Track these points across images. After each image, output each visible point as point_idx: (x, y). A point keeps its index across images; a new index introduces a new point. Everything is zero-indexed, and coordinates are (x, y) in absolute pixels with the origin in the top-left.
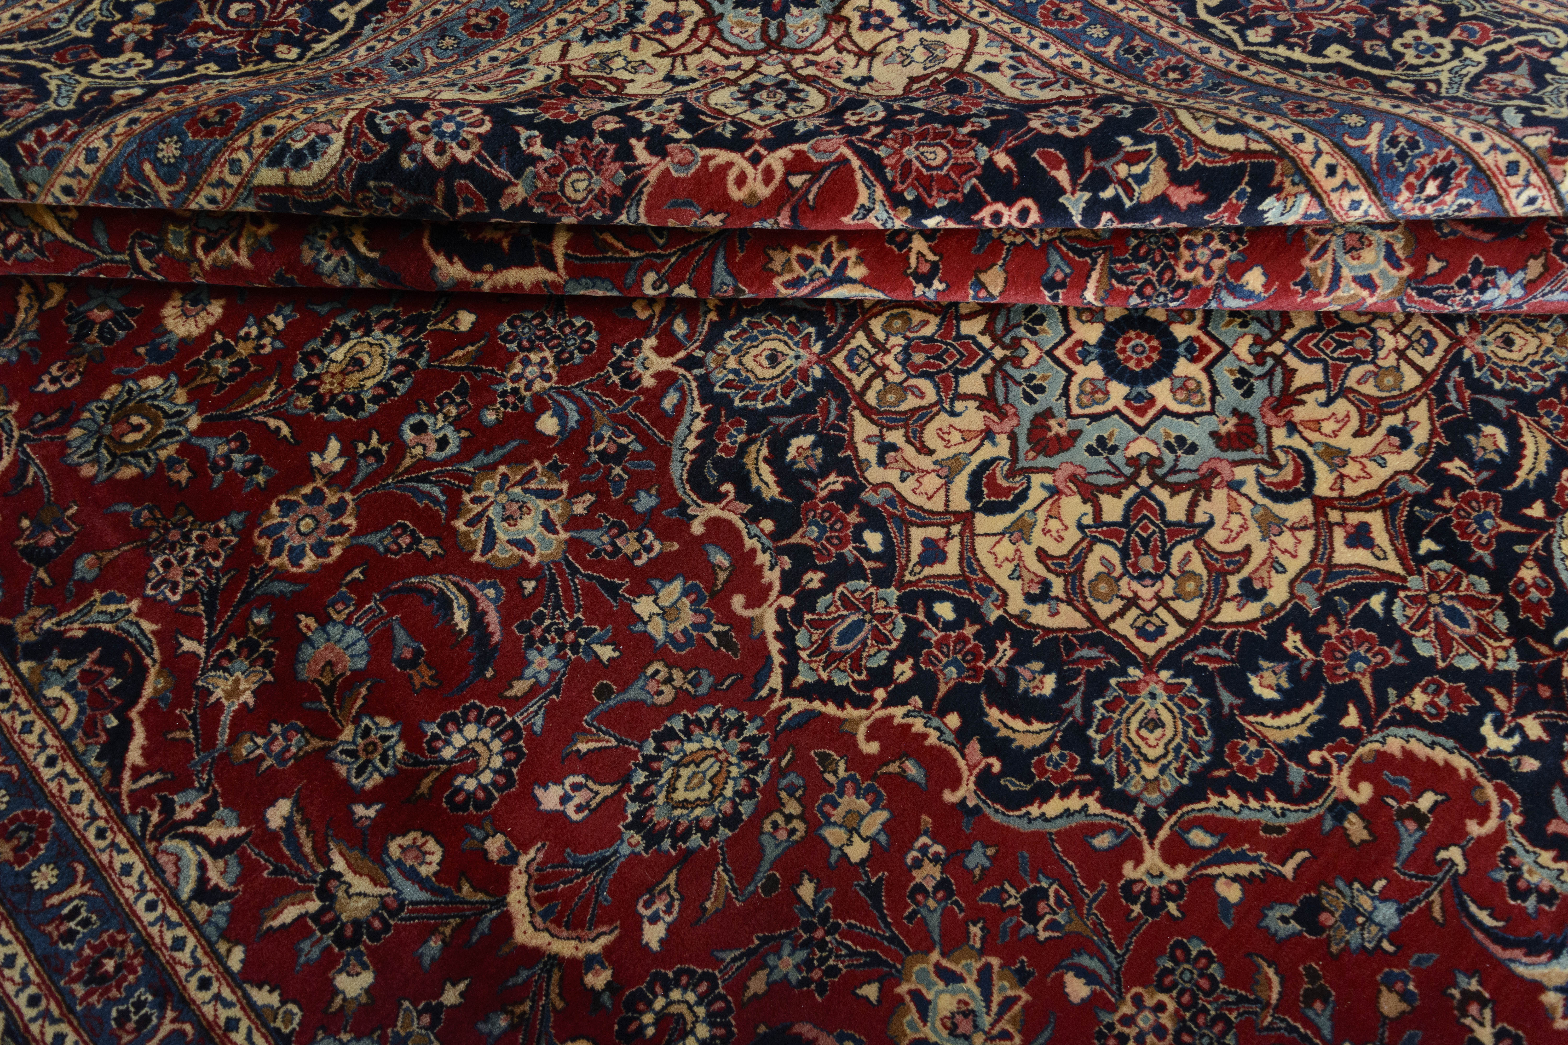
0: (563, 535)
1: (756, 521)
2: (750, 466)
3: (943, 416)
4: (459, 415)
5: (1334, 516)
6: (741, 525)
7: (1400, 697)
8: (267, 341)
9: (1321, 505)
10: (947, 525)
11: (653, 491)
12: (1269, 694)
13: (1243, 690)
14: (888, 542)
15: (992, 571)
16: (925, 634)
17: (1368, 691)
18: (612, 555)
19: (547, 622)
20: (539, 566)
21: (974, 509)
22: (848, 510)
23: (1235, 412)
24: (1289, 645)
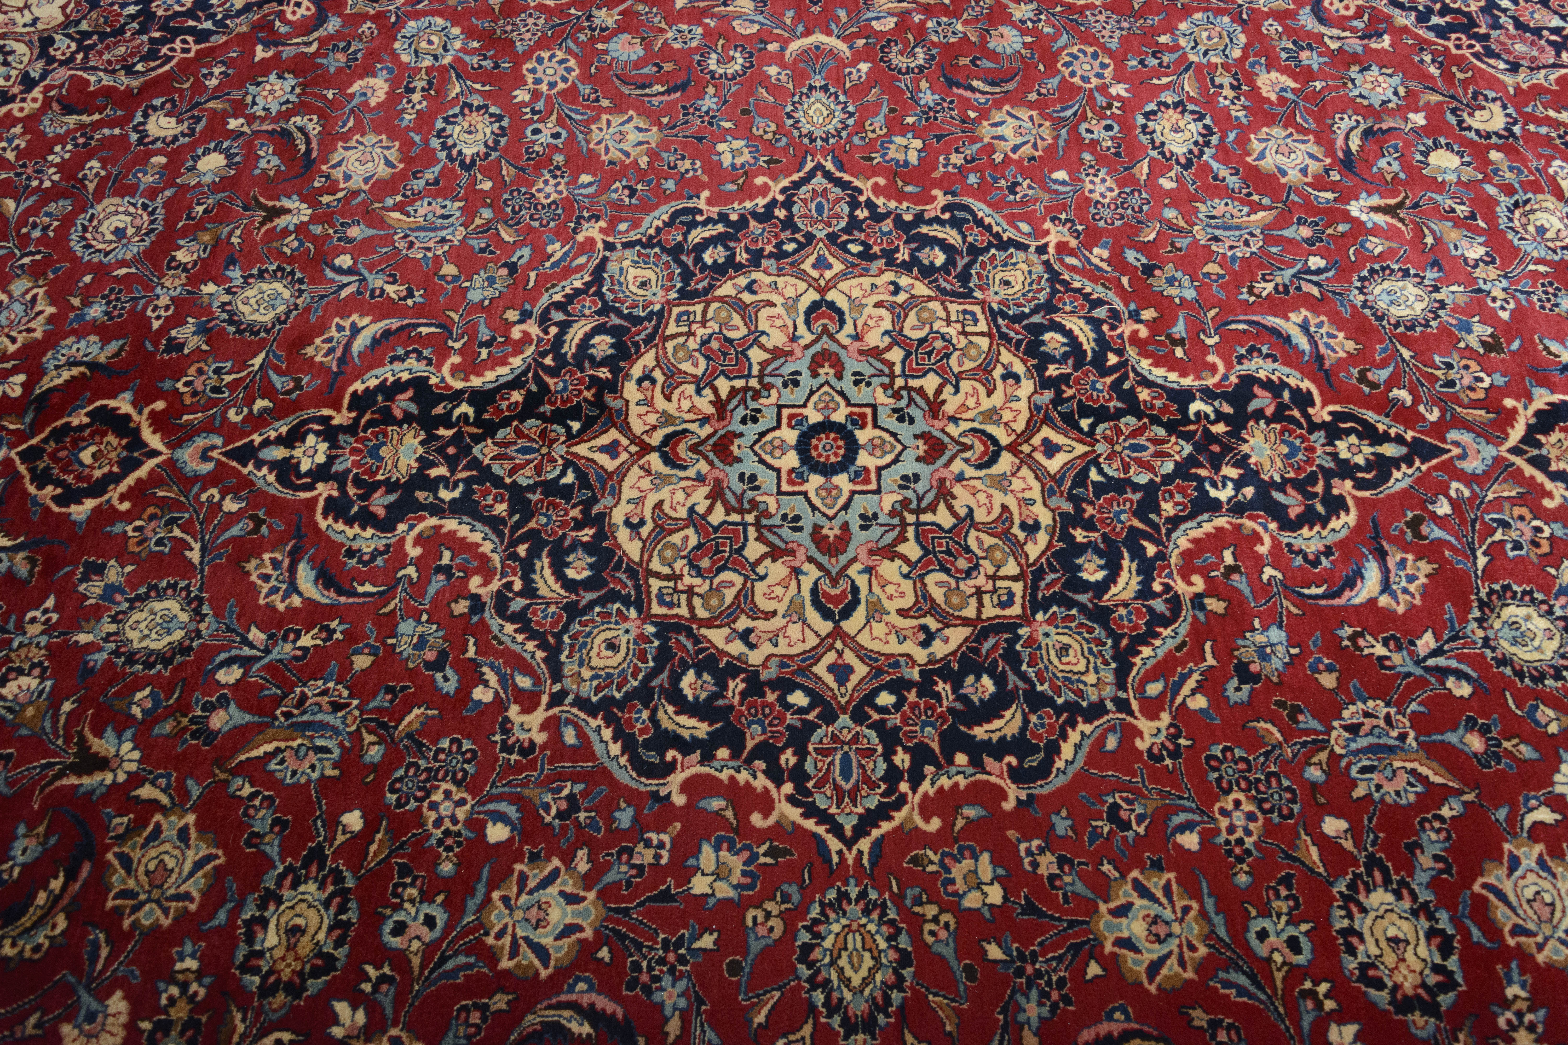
0: (591, 896)
1: (713, 757)
2: (671, 727)
3: (758, 585)
4: (421, 891)
5: (1026, 448)
6: (705, 770)
7: (1159, 515)
8: (194, 987)
9: (1013, 448)
10: (831, 647)
11: (623, 805)
12: (1100, 575)
13: (1085, 586)
14: (808, 691)
15: (886, 649)
16: (890, 724)
17: (1142, 526)
18: (640, 874)
19: (644, 964)
20: (597, 932)
21: (836, 623)
22: (763, 695)
23: (916, 437)
24: (1079, 539)
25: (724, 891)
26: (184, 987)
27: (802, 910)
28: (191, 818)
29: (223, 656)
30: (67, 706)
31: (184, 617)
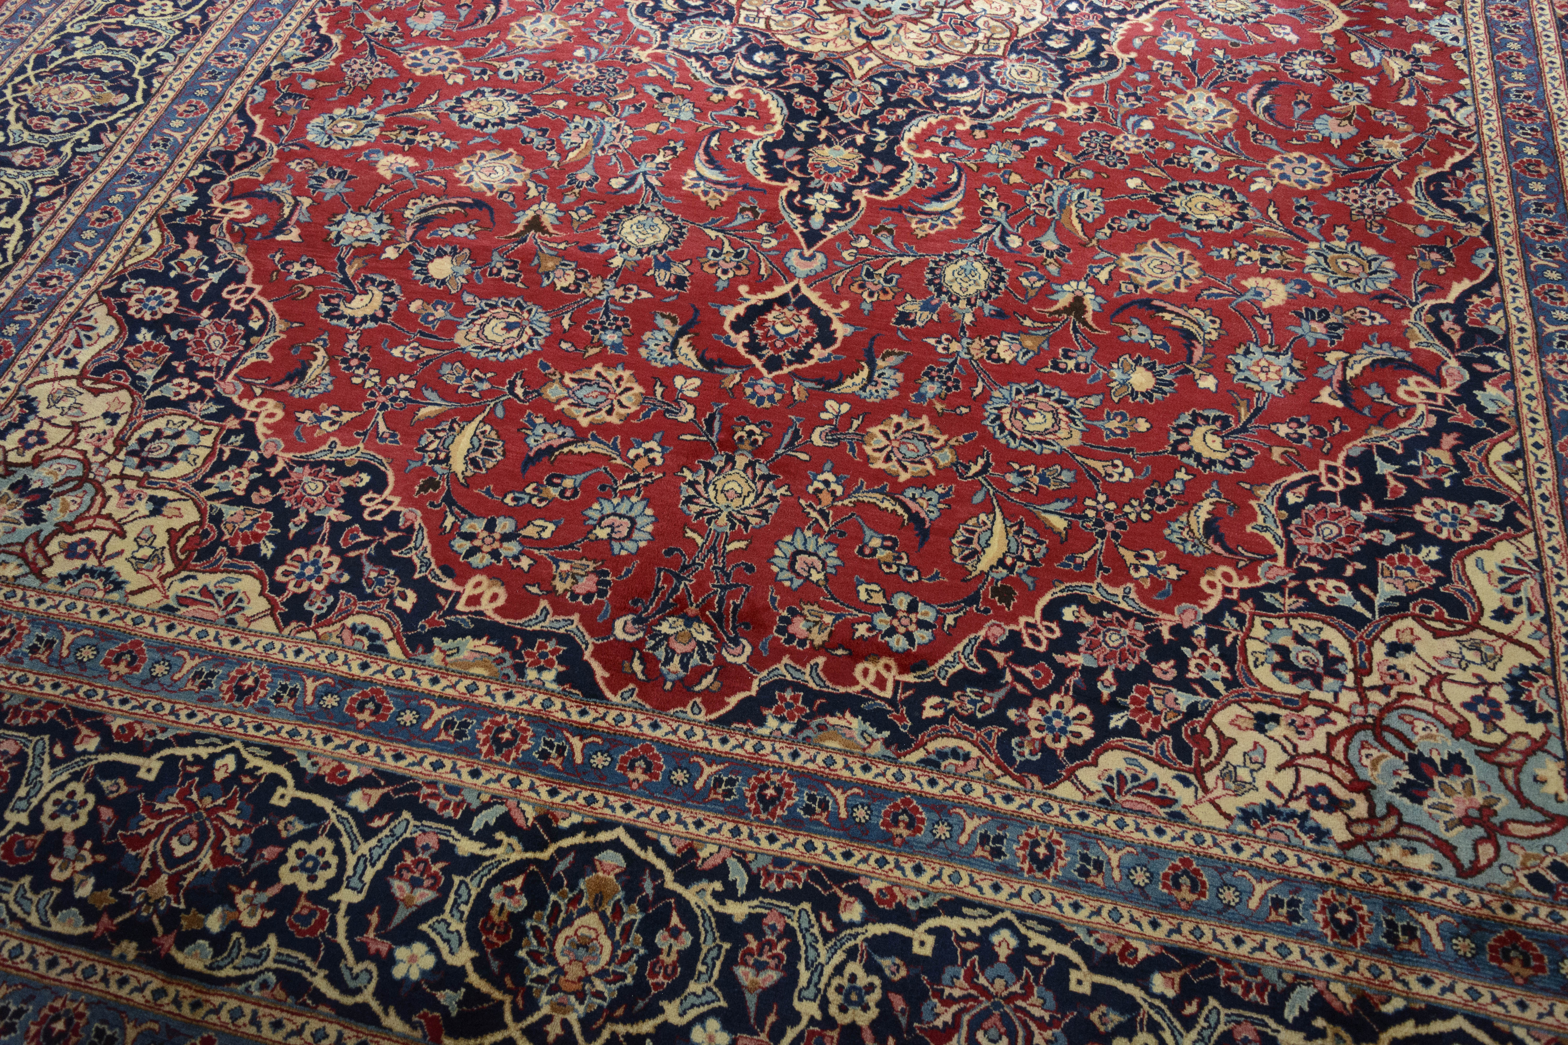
0: (1190, 92)
1: (1107, 40)
2: (1085, 54)
4: (1182, 156)
8: (1240, 250)
11: (1134, 76)
18: (1178, 73)
19: (1231, 75)
20: (1211, 91)
22: (1068, 19)
25: (1192, 43)
26: (1240, 254)
27: (1203, 21)
28: (1124, 256)
29: (999, 245)
30: (1028, 322)
31: (962, 263)
